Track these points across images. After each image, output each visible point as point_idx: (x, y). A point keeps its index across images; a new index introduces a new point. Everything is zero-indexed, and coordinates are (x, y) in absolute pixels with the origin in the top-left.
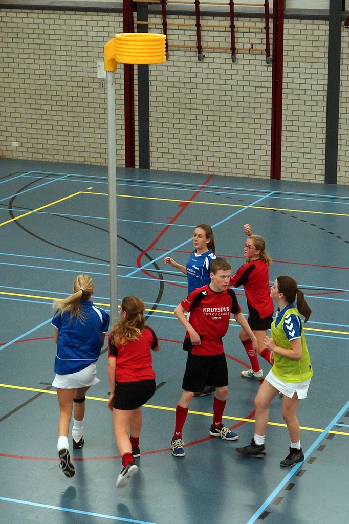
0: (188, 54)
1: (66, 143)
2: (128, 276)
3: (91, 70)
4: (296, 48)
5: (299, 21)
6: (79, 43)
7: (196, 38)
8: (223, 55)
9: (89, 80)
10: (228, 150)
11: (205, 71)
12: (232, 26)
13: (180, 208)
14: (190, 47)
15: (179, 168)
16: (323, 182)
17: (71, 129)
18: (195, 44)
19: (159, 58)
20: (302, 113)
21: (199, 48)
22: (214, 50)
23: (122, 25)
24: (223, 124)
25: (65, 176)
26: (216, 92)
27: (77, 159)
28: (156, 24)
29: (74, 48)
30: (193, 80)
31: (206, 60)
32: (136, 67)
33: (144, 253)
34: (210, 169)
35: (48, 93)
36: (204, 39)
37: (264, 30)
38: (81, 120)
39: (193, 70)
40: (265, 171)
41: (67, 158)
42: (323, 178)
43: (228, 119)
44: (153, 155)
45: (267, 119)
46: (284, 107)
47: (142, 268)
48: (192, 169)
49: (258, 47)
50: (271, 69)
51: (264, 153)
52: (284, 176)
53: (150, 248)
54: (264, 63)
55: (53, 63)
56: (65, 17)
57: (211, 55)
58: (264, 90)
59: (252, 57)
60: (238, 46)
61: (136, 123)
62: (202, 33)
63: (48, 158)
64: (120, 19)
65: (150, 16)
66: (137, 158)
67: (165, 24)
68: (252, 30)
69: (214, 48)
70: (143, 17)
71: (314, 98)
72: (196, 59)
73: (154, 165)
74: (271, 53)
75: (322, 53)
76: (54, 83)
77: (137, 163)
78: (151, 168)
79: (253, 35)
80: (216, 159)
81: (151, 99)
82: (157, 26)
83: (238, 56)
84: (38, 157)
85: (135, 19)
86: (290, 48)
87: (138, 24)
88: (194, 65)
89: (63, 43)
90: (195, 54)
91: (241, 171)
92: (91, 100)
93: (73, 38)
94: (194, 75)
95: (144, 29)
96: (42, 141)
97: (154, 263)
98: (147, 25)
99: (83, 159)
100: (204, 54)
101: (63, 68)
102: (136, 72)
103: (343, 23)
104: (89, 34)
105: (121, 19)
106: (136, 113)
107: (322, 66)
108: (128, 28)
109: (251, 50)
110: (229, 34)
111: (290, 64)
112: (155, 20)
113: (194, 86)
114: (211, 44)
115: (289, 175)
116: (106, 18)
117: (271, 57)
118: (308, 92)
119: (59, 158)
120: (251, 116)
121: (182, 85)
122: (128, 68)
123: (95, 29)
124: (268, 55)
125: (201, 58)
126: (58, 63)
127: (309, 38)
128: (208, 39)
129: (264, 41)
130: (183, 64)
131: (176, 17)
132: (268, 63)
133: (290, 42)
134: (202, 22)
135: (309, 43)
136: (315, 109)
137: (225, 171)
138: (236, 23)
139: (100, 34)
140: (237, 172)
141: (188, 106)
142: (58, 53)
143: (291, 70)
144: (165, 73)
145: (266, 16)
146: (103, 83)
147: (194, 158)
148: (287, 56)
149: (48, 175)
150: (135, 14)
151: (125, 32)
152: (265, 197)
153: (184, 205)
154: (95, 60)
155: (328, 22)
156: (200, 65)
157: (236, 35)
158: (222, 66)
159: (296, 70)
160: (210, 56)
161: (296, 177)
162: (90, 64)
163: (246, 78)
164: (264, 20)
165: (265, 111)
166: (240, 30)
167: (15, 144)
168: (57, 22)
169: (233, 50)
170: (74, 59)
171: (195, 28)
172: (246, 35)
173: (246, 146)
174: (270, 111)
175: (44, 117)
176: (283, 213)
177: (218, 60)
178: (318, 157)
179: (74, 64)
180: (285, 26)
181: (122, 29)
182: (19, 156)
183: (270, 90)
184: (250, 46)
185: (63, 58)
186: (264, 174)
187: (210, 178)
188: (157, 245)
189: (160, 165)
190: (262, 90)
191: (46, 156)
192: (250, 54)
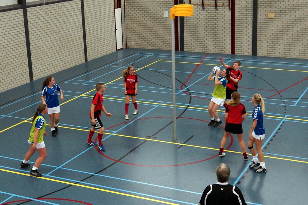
0: (199, 7)
2: (178, 94)
3: (162, 14)
4: (240, 4)
6: (157, 4)
8: (212, 7)
9: (161, 18)
10: (214, 43)
11: (205, 13)
13: (197, 66)
14: (200, 5)
15: (195, 50)
16: (252, 55)
18: (201, 3)
19: (191, 14)
21: (203, 5)
25: (152, 55)
26: (209, 21)
27: (157, 48)
29: (155, 6)
30: (201, 17)
31: (205, 9)
33: (183, 84)
34: (208, 51)
35: (146, 23)
36: (205, 1)
38: (158, 33)
39: (201, 13)
40: (229, 51)
41: (153, 47)
42: (251, 53)
43: (214, 32)
44: (186, 46)
45: (229, 31)
46: (236, 26)
47: (183, 90)
48: (201, 51)
49: (225, 4)
50: (230, 12)
51: (228, 44)
52: (236, 53)
53: (186, 82)
54: (228, 10)
55: (147, 12)
57: (208, 7)
59: (223, 8)
60: (218, 4)
63: (146, 47)
66: (179, 47)
69: (209, 5)
71: (248, 23)
72: (202, 9)
73: (186, 49)
74: (231, 6)
76: (148, 19)
77: (179, 49)
78: (185, 51)
80: (210, 47)
83: (218, 8)
84: (142, 47)
86: (238, 4)
88: (201, 11)
89: (151, 4)
90: (201, 7)
92: (162, 25)
94: (201, 15)
96: (143, 41)
97: (187, 88)
99: (159, 48)
100: (205, 7)
101: (151, 14)
104: (161, 0)
107: (250, 10)
109: (223, 5)
111: (238, 10)
113: (201, 19)
114: (207, 3)
115: (238, 52)
117: (231, 8)
118: (245, 21)
119: (150, 47)
120: (223, 30)
121: (197, 19)
124: (229, 7)
125: (204, 9)
126: (149, 12)
129: (228, 2)
130: (197, 11)
132: (229, 10)
133: (238, 2)
135: (245, 2)
136: (248, 27)
137: (213, 51)
140: (218, 52)
141: (199, 27)
142: (149, 8)
143: (238, 12)
147: (201, 46)
148: (237, 7)
149: (146, 54)
152: (229, 61)
154: (163, 10)
156: (203, 11)
158: (212, 11)
159: (240, 12)
161: (241, 53)
162: (161, 12)
163: (221, 16)
167: (133, 42)
169: (216, 5)
170: (155, 10)
173: (222, 42)
174: (230, 28)
175: (144, 32)
177: (210, 9)
178: (249, 45)
179: (155, 12)
182: (135, 47)
183: (230, 20)
184: (223, 4)
185: (151, 10)
186: (228, 52)
187: (207, 54)
188: (188, 81)
189: (188, 49)
190: (227, 20)
191: (145, 47)
192: (222, 6)
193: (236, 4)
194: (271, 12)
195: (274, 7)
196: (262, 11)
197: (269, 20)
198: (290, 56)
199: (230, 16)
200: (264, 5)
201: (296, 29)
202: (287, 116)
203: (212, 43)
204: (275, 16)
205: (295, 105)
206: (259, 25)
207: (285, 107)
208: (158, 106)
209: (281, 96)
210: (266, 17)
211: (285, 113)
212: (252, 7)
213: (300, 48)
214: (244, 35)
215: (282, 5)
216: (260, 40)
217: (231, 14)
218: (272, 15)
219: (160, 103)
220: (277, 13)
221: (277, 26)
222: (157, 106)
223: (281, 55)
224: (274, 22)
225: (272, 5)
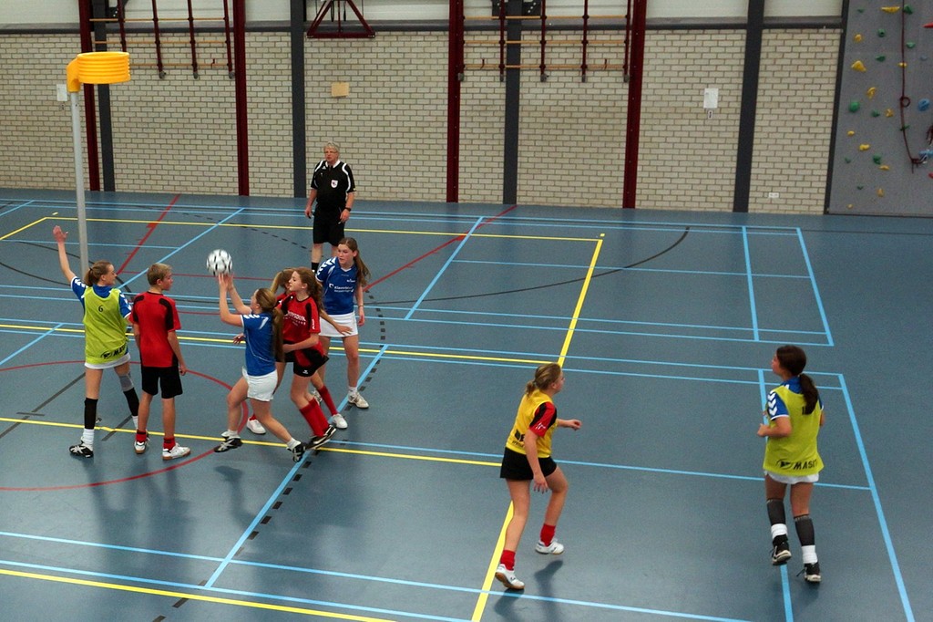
0: (149, 72)
1: (29, 169)
3: (50, 93)
4: (259, 61)
5: (260, 33)
6: (37, 67)
7: (156, 56)
8: (185, 72)
9: (50, 103)
10: (194, 168)
11: (167, 88)
12: (193, 42)
13: (149, 229)
14: (151, 65)
15: (145, 189)
16: (293, 196)
17: (33, 154)
18: (155, 62)
19: (124, 76)
20: (268, 127)
21: (160, 66)
22: (175, 67)
23: (80, 45)
24: (188, 142)
25: (29, 203)
26: (179, 110)
27: (41, 185)
28: (114, 43)
29: (32, 72)
30: (155, 99)
31: (167, 78)
32: (96, 88)
34: (177, 188)
35: (8, 118)
36: (164, 56)
37: (225, 45)
39: (155, 88)
40: (233, 189)
41: (30, 184)
42: (292, 192)
43: (193, 137)
44: (118, 176)
45: (232, 135)
46: (249, 122)
48: (159, 189)
49: (220, 62)
50: (234, 83)
51: (231, 169)
52: (253, 192)
54: (227, 78)
55: (11, 87)
56: (21, 40)
57: (172, 72)
58: (229, 105)
59: (215, 72)
60: (199, 62)
61: (99, 145)
62: (162, 51)
63: (11, 184)
64: (77, 40)
65: (108, 35)
66: (102, 181)
67: (123, 43)
68: (212, 45)
69: (175, 65)
70: (101, 37)
71: (279, 111)
72: (157, 77)
73: (121, 185)
74: (233, 67)
75: (286, 65)
76: (13, 108)
77: (102, 186)
78: (116, 190)
79: (213, 50)
80: (183, 178)
81: (113, 119)
82: (116, 45)
83: (200, 72)
85: (93, 40)
86: (252, 61)
87: (97, 45)
88: (155, 83)
89: (21, 66)
90: (155, 72)
91: (208, 189)
92: (51, 124)
93: (31, 61)
94: (156, 93)
95: (102, 48)
96: (4, 168)
97: (125, 286)
98: (106, 44)
99: (45, 185)
100: (165, 71)
101: (22, 93)
102: (96, 93)
103: (305, 33)
104: (47, 56)
105: (79, 40)
106: (99, 135)
107: (286, 78)
108: (86, 47)
109: (213, 65)
110: (190, 50)
111: (254, 78)
112: (113, 39)
113: (157, 104)
114: (171, 61)
115: (257, 191)
116: (63, 40)
117: (234, 71)
118: (273, 106)
119: (22, 185)
121: (144, 104)
122: (89, 88)
123: (52, 51)
124: (230, 69)
125: (162, 76)
126: (16, 87)
127: (271, 50)
128: (169, 56)
129: (226, 56)
130: (144, 83)
131: (135, 35)
132: (230, 78)
133: (252, 56)
134: (161, 39)
135: (272, 56)
136: (280, 122)
137: (192, 190)
138: (196, 39)
139: (58, 56)
140: (206, 190)
142: (16, 77)
143: (254, 83)
144: (126, 93)
145: (227, 30)
146: (63, 106)
147: (160, 177)
148: (250, 69)
149: (12, 203)
150: (93, 34)
151: (83, 52)
152: (234, 214)
153: (152, 226)
154: (54, 82)
155: (290, 34)
156: (162, 83)
157: (197, 50)
158: (184, 83)
159: (260, 83)
160: (172, 74)
161: (265, 193)
162: (49, 87)
163: (209, 94)
164: (225, 34)
165: (229, 127)
166: (200, 45)
168: (13, 46)
169: (195, 66)
170: (32, 82)
171: (155, 45)
172: (207, 50)
173: (213, 163)
174: (235, 127)
176: (254, 229)
177: (178, 78)
178: (286, 170)
179: (33, 88)
180: (247, 39)
181: (80, 50)
183: (234, 105)
184: (212, 61)
185: (22, 82)
186: (231, 190)
187: (177, 197)
188: (126, 269)
189: (126, 187)
190: (226, 105)
191: (8, 183)
192: (212, 69)
193: (247, 61)
194: (340, 82)
195: (346, 67)
196: (315, 78)
197: (336, 101)
198: (394, 195)
199: (234, 94)
200: (323, 61)
201: (406, 124)
202: (386, 346)
203: (188, 168)
204: (351, 92)
205: (407, 318)
206: (310, 117)
207: (382, 323)
208: (48, 333)
209: (371, 297)
210: (327, 95)
211: (383, 338)
212: (290, 67)
213: (416, 174)
214: (271, 143)
215: (369, 61)
216: (312, 155)
217: (234, 89)
218: (343, 89)
219: (53, 326)
220: (355, 84)
221: (355, 118)
222: (45, 335)
223: (368, 194)
224: (348, 106)
225: (343, 61)
